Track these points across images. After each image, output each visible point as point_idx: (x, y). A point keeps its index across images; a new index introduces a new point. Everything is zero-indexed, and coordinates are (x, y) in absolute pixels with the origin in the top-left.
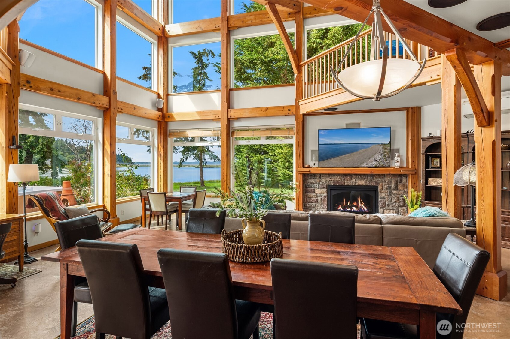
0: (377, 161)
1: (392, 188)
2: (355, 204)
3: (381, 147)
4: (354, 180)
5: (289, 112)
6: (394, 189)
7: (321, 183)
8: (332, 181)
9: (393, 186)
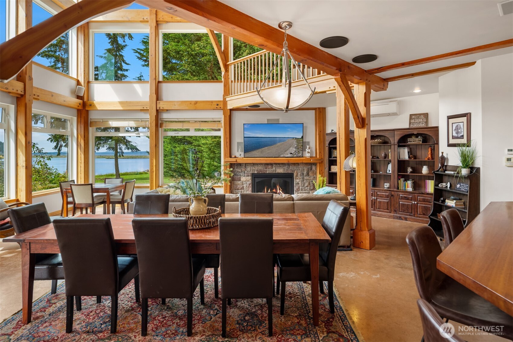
0: (291, 153)
1: (305, 175)
2: (274, 191)
3: (295, 142)
4: (274, 168)
5: (217, 106)
6: (306, 176)
7: (246, 172)
8: (256, 170)
9: (305, 173)
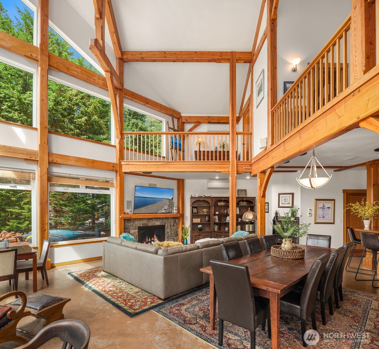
0: (165, 210)
2: (153, 239)
3: (168, 201)
4: (154, 222)
5: (113, 168)
6: (172, 226)
7: (134, 226)
8: (140, 224)
